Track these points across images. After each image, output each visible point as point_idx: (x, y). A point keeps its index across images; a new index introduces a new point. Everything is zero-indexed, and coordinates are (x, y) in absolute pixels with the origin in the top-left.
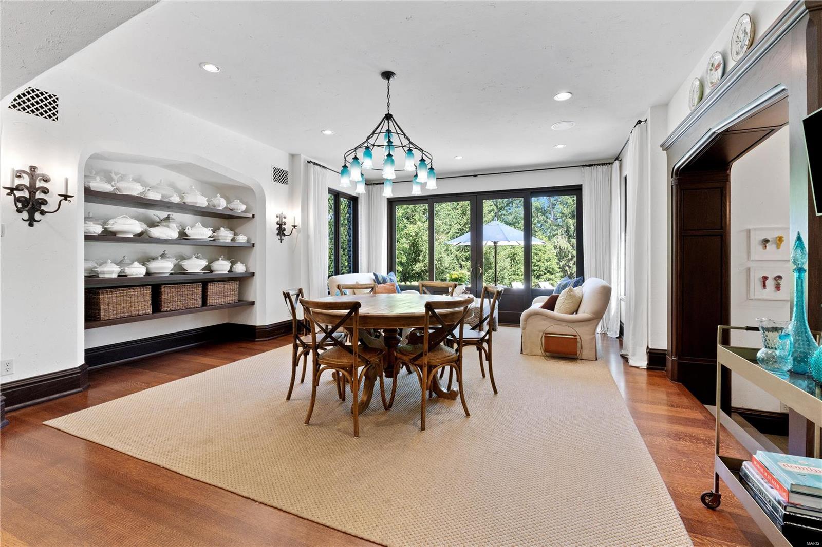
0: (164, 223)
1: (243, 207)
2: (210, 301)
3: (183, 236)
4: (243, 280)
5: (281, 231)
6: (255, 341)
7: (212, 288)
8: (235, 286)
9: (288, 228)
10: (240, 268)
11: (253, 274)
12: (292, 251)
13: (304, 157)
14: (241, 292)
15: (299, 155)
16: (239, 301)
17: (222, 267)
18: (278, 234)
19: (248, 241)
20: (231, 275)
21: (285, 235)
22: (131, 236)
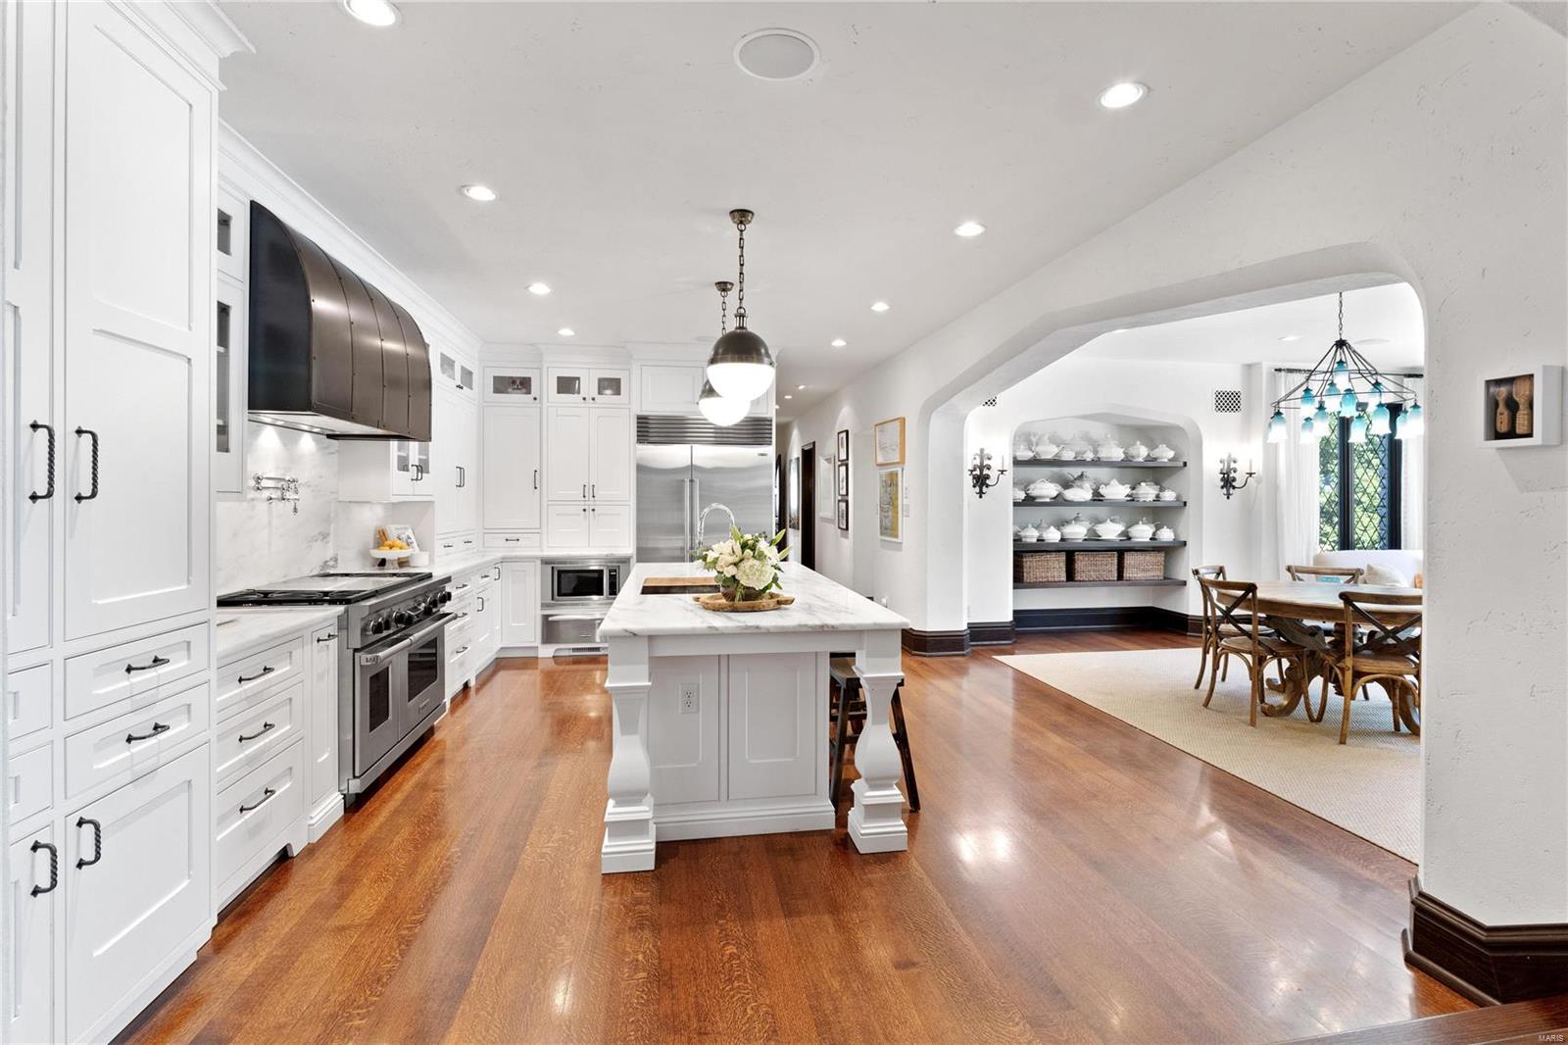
0: (1078, 483)
1: (1171, 454)
2: (1126, 575)
3: (1098, 498)
4: (1170, 551)
5: (1228, 482)
6: (1186, 635)
7: (1130, 559)
8: (1160, 557)
9: (1240, 478)
10: (1166, 535)
11: (1185, 543)
12: (1248, 511)
13: (1268, 366)
14: (1167, 566)
15: (1259, 364)
16: (1165, 578)
17: (1143, 533)
18: (1222, 487)
19: (1178, 498)
20: (1154, 544)
21: (1234, 488)
22: (1048, 500)
